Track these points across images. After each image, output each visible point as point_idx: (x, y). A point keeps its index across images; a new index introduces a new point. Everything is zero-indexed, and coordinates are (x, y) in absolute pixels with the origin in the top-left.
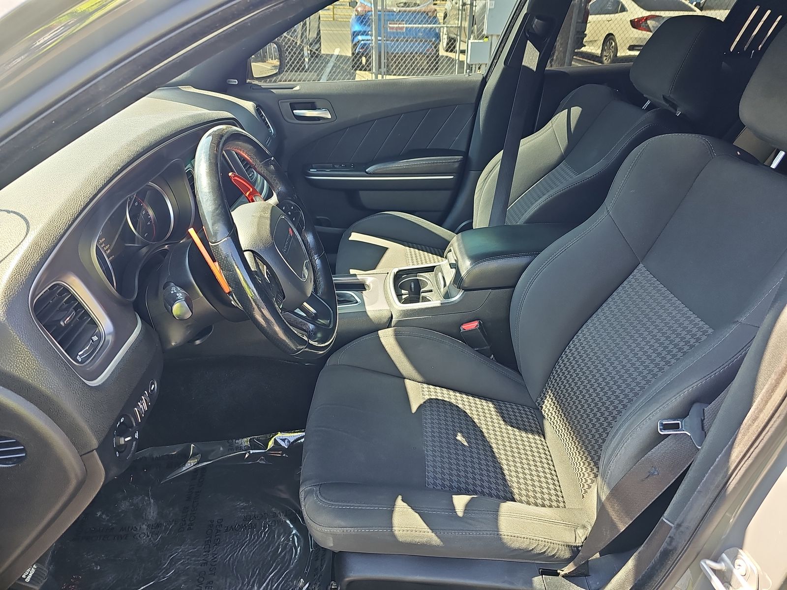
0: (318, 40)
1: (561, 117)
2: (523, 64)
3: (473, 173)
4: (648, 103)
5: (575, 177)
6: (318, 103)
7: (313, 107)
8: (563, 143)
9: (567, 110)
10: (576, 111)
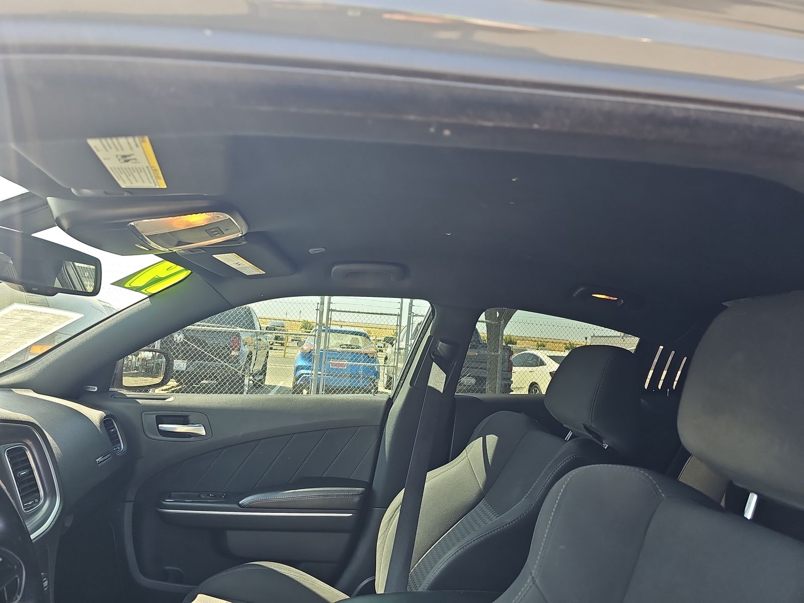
0: (263, 372)
1: (476, 445)
2: (429, 384)
3: (377, 510)
4: (570, 434)
5: (495, 519)
6: (191, 418)
7: (185, 422)
8: (481, 476)
9: (482, 438)
10: (492, 440)
